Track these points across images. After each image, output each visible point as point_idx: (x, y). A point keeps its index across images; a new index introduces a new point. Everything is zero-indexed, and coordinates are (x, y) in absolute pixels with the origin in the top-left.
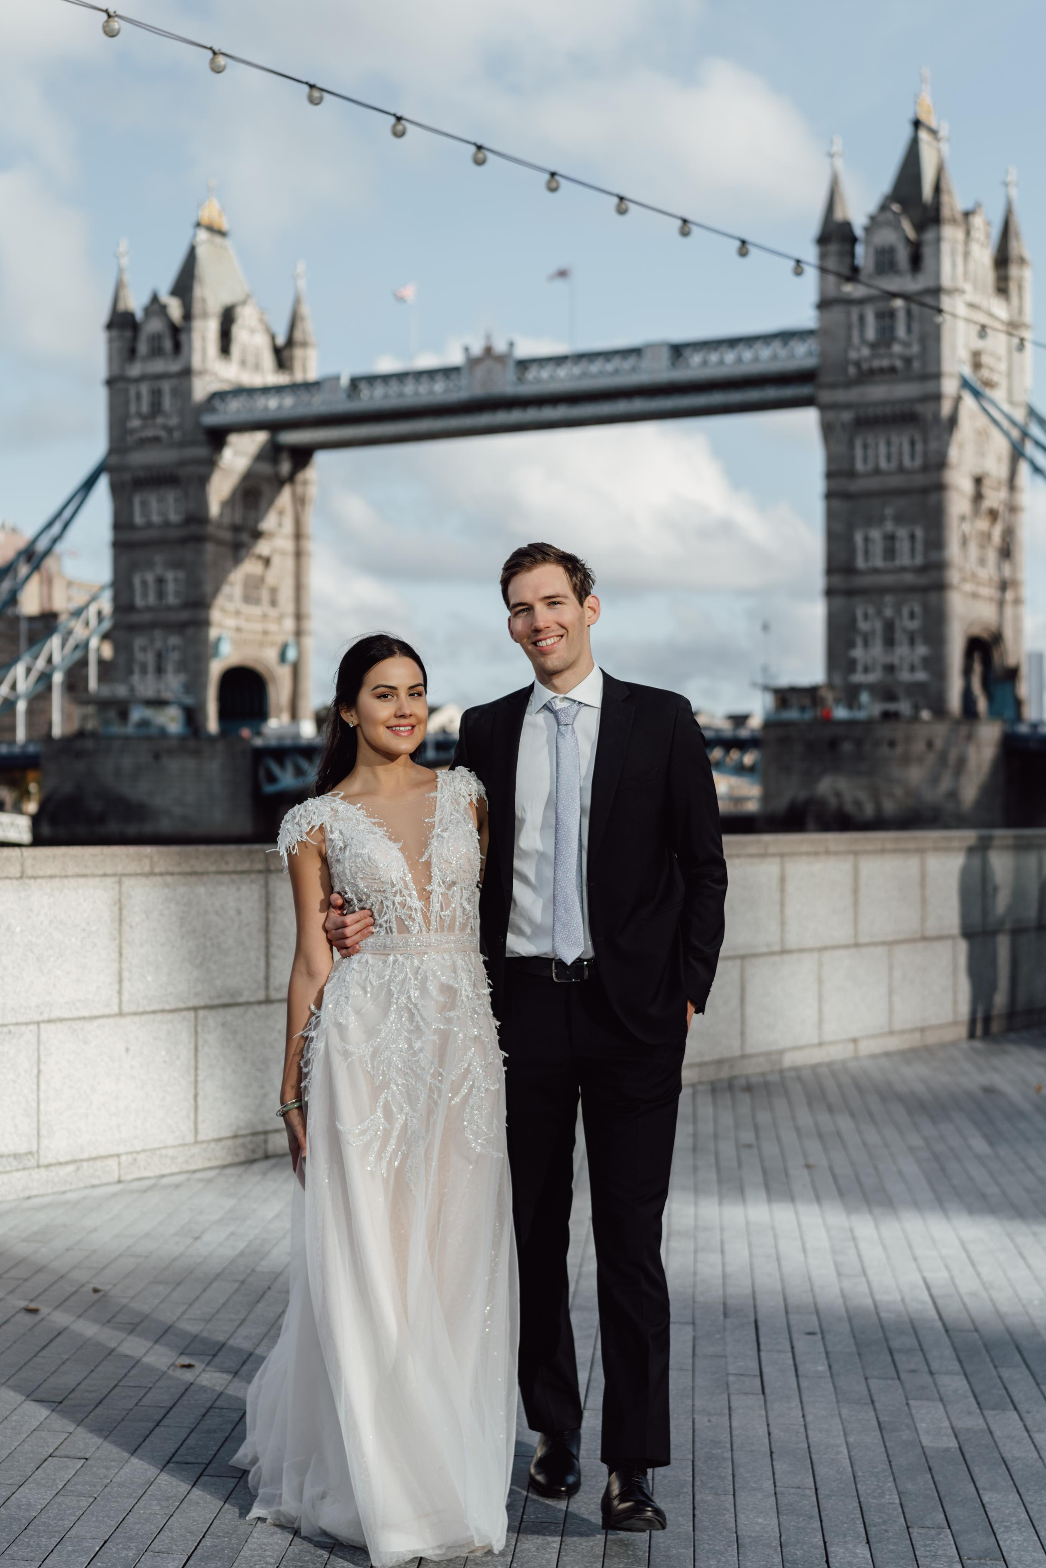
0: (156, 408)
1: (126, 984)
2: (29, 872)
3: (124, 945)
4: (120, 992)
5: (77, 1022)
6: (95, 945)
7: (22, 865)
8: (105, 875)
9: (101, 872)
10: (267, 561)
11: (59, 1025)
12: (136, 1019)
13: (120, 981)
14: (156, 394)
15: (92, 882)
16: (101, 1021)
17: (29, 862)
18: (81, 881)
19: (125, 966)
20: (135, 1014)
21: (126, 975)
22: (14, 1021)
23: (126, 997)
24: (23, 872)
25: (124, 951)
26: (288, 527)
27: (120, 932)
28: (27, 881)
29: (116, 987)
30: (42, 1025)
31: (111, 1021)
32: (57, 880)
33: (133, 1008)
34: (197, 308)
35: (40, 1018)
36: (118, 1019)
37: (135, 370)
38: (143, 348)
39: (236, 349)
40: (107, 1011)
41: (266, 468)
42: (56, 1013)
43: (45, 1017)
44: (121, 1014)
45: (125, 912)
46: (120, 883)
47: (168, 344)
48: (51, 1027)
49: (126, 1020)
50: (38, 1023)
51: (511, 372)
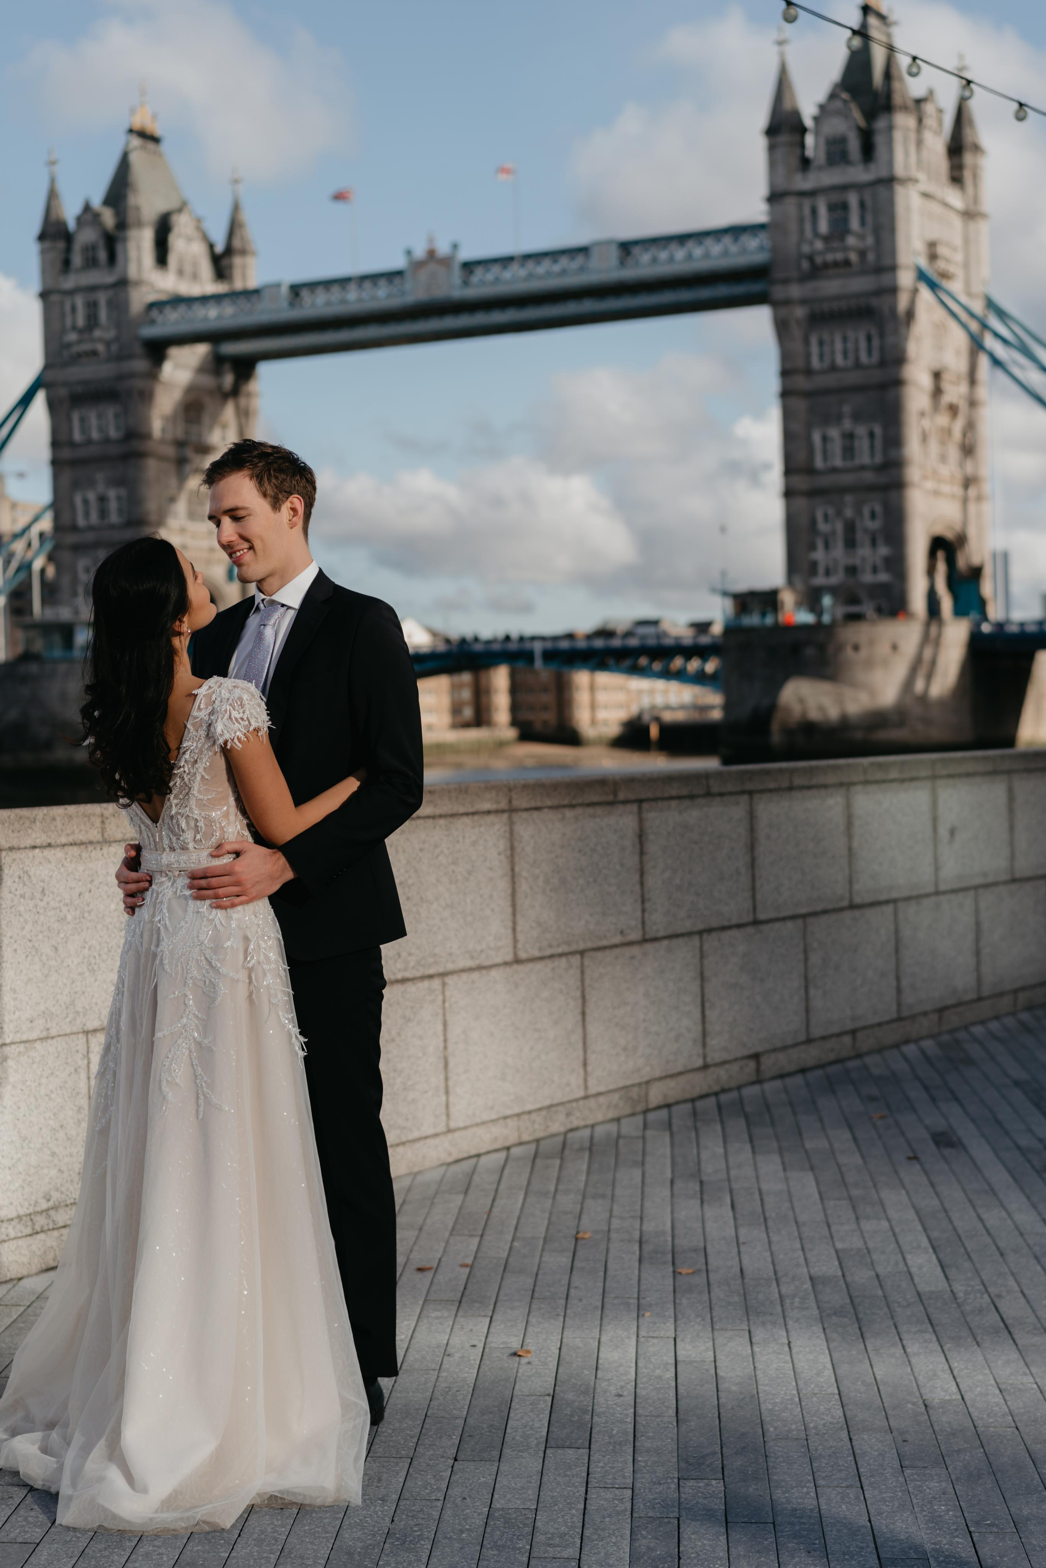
0: (92, 321)
14: (92, 306)
34: (131, 217)
37: (70, 282)
38: (77, 259)
39: (173, 259)
41: (208, 381)
47: (102, 255)
51: (457, 275)
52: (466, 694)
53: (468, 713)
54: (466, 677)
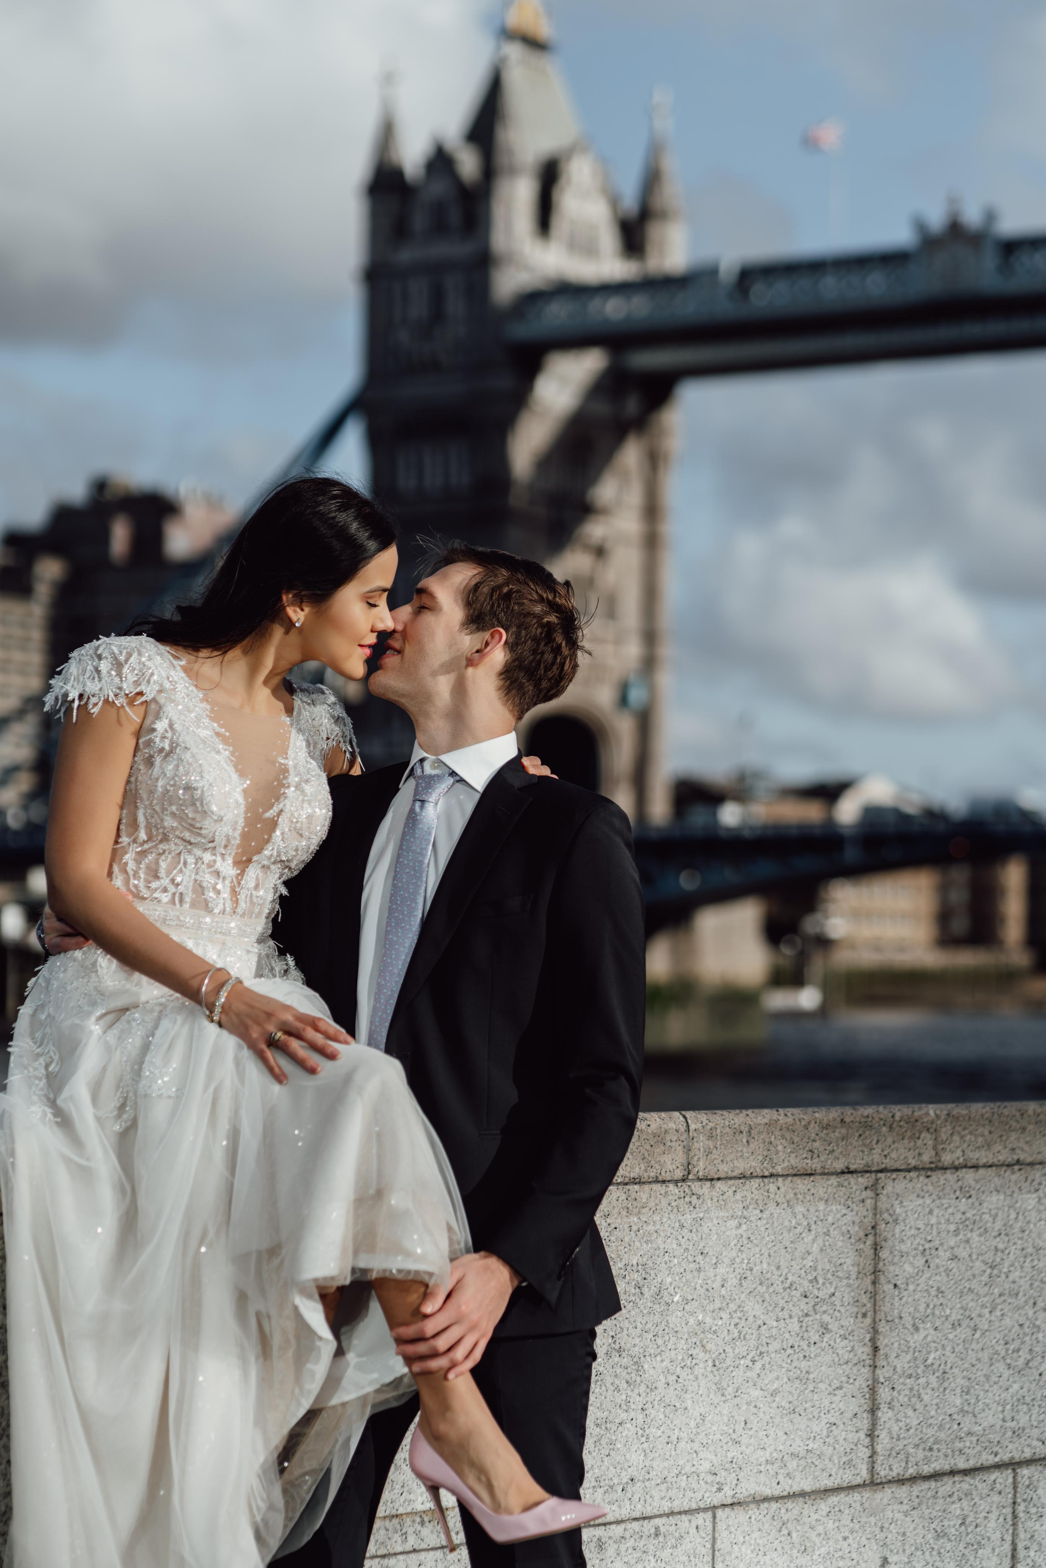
0: (437, 314)
1: (885, 1414)
2: (701, 1167)
3: (883, 1327)
4: (871, 1435)
5: (790, 1504)
6: (825, 1329)
7: (688, 1150)
8: (848, 1171)
9: (839, 1165)
10: (600, 552)
11: (753, 1511)
12: (902, 1492)
13: (873, 1411)
14: (438, 296)
15: (824, 1187)
16: (833, 1499)
17: (701, 1144)
18: (802, 1184)
19: (881, 1374)
20: (901, 1481)
21: (884, 1394)
22: (666, 1507)
23: (883, 1442)
24: (688, 1167)
25: (882, 1342)
26: (634, 497)
27: (873, 1296)
28: (696, 1186)
29: (864, 1423)
30: (720, 1513)
31: (855, 1497)
32: (755, 1183)
33: (897, 1470)
34: (501, 159)
35: (717, 1499)
36: (867, 1494)
37: (406, 255)
38: (419, 221)
39: (561, 224)
40: (847, 1477)
41: (603, 409)
42: (750, 1486)
43: (727, 1495)
44: (873, 1483)
45: (884, 1254)
46: (875, 1188)
47: (454, 217)
48: (739, 1516)
49: (884, 1496)
50: (714, 1508)
51: (989, 261)
52: (959, 896)
53: (960, 925)
54: (960, 875)
